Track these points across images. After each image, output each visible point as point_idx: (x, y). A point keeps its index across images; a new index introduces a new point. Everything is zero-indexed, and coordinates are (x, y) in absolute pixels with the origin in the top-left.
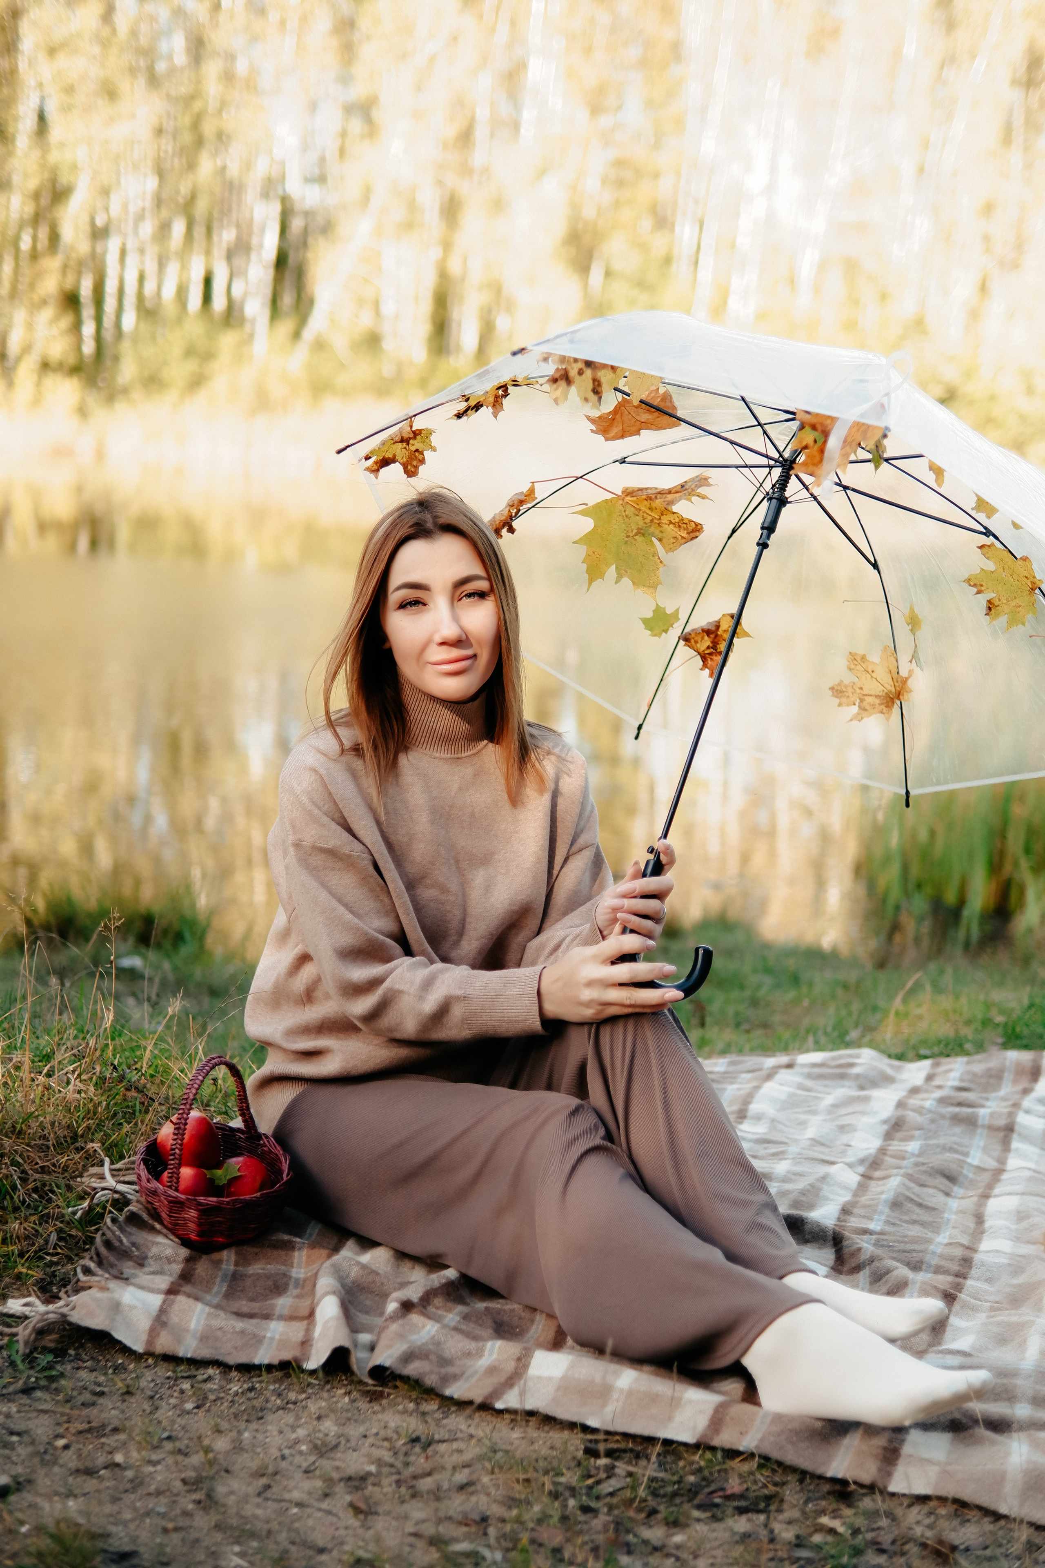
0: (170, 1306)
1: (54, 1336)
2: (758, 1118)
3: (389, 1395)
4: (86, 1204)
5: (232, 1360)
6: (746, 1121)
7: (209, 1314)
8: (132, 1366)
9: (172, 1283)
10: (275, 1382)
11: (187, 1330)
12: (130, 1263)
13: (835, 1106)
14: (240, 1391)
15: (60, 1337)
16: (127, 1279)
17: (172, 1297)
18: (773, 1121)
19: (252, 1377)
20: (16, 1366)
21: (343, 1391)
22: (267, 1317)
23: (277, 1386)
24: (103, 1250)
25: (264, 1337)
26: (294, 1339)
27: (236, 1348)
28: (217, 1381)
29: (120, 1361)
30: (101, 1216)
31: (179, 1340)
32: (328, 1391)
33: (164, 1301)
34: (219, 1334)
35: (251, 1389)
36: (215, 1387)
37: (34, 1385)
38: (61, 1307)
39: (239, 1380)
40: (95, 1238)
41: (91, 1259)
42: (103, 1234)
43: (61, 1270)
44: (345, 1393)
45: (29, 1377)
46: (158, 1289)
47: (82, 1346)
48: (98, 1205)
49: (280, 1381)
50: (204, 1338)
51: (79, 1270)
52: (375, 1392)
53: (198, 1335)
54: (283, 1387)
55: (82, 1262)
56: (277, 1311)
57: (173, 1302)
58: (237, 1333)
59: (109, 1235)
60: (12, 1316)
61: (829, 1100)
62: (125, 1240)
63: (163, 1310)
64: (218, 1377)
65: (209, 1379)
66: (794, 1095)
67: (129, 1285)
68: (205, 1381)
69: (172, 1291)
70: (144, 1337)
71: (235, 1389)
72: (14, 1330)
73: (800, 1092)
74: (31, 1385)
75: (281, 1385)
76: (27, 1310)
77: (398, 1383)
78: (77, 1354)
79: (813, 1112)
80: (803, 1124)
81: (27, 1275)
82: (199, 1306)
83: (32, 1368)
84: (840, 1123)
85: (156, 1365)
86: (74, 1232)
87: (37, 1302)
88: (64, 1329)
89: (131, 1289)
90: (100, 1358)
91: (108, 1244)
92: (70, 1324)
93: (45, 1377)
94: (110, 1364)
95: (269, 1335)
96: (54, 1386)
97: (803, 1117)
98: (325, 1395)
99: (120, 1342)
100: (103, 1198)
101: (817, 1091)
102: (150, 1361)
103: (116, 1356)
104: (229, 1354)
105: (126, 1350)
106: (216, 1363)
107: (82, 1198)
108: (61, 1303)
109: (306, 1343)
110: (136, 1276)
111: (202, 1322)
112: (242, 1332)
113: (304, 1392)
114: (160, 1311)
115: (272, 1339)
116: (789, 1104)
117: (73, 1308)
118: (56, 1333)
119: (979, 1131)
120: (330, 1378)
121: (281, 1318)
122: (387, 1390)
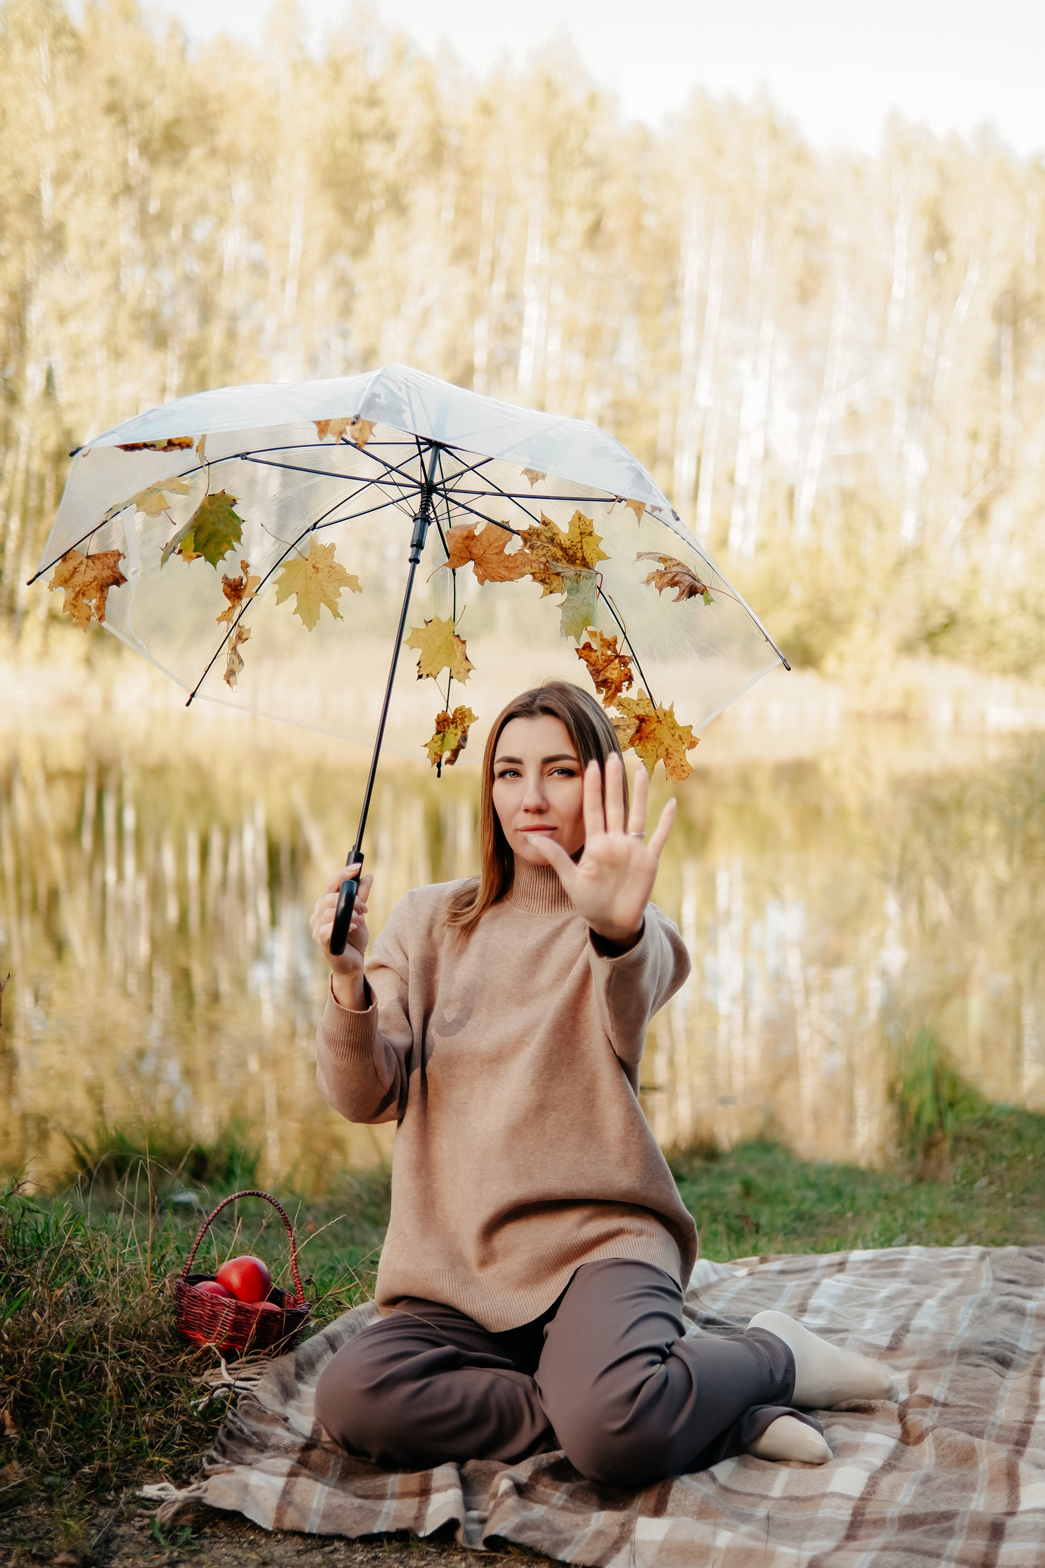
0: (292, 1487)
1: (190, 1516)
2: (818, 1311)
3: (502, 1559)
4: (206, 1399)
5: (353, 1534)
6: (806, 1314)
7: (329, 1493)
8: (263, 1542)
9: (293, 1466)
10: (396, 1552)
11: (310, 1509)
12: (252, 1450)
13: (891, 1298)
14: (365, 1560)
15: (196, 1517)
16: (250, 1464)
17: (293, 1479)
18: (833, 1313)
19: (375, 1548)
20: (159, 1543)
21: (459, 1557)
22: (381, 1497)
23: (398, 1555)
24: (224, 1440)
25: (381, 1512)
26: (407, 1516)
27: (356, 1523)
28: (342, 1552)
29: (252, 1537)
30: (222, 1410)
31: (304, 1517)
32: (445, 1558)
33: (287, 1483)
34: (339, 1511)
35: (375, 1558)
36: (342, 1557)
37: (178, 1559)
38: (194, 1490)
39: (362, 1551)
40: (217, 1430)
41: (216, 1449)
42: (225, 1427)
43: (190, 1458)
44: (461, 1559)
45: (172, 1552)
46: (280, 1473)
47: (215, 1525)
48: (216, 1399)
49: (401, 1551)
50: (326, 1516)
51: (204, 1460)
52: (489, 1557)
53: (321, 1513)
54: (403, 1556)
55: (207, 1452)
56: (389, 1490)
57: (295, 1483)
58: (356, 1508)
59: (230, 1425)
60: (150, 1500)
61: (884, 1293)
62: (246, 1430)
63: (286, 1492)
64: (343, 1548)
65: (335, 1551)
66: (851, 1290)
67: (253, 1469)
68: (332, 1552)
69: (292, 1474)
70: (272, 1515)
71: (361, 1558)
72: (153, 1512)
73: (856, 1287)
74: (175, 1559)
75: (401, 1554)
76: (162, 1494)
77: (510, 1548)
78: (213, 1532)
79: (870, 1305)
80: (861, 1316)
81: (159, 1462)
82: (319, 1486)
83: (173, 1544)
84: (896, 1314)
85: (285, 1539)
86: (197, 1424)
87: (172, 1487)
88: (199, 1511)
89: (256, 1472)
90: (234, 1535)
91: (230, 1435)
92: (204, 1505)
93: (187, 1551)
94: (243, 1540)
95: (385, 1510)
96: (195, 1559)
97: (861, 1310)
98: (443, 1561)
99: (250, 1521)
100: (222, 1395)
101: (871, 1286)
102: (279, 1536)
103: (247, 1533)
104: (350, 1529)
105: (255, 1527)
106: (340, 1537)
107: (201, 1394)
108: (193, 1487)
109: (419, 1518)
110: (258, 1461)
111: (323, 1501)
112: (360, 1507)
113: (423, 1559)
114: (283, 1491)
115: (388, 1514)
116: (848, 1297)
117: (206, 1491)
118: (192, 1513)
119: (1028, 1319)
120: (446, 1546)
121: (394, 1496)
122: (499, 1555)
